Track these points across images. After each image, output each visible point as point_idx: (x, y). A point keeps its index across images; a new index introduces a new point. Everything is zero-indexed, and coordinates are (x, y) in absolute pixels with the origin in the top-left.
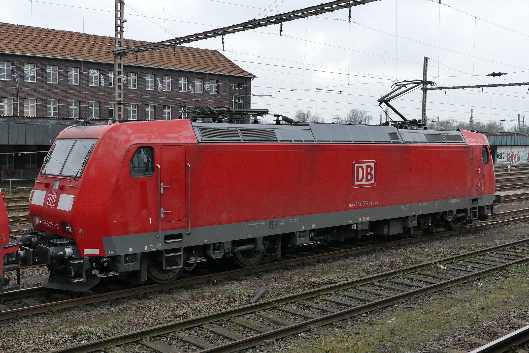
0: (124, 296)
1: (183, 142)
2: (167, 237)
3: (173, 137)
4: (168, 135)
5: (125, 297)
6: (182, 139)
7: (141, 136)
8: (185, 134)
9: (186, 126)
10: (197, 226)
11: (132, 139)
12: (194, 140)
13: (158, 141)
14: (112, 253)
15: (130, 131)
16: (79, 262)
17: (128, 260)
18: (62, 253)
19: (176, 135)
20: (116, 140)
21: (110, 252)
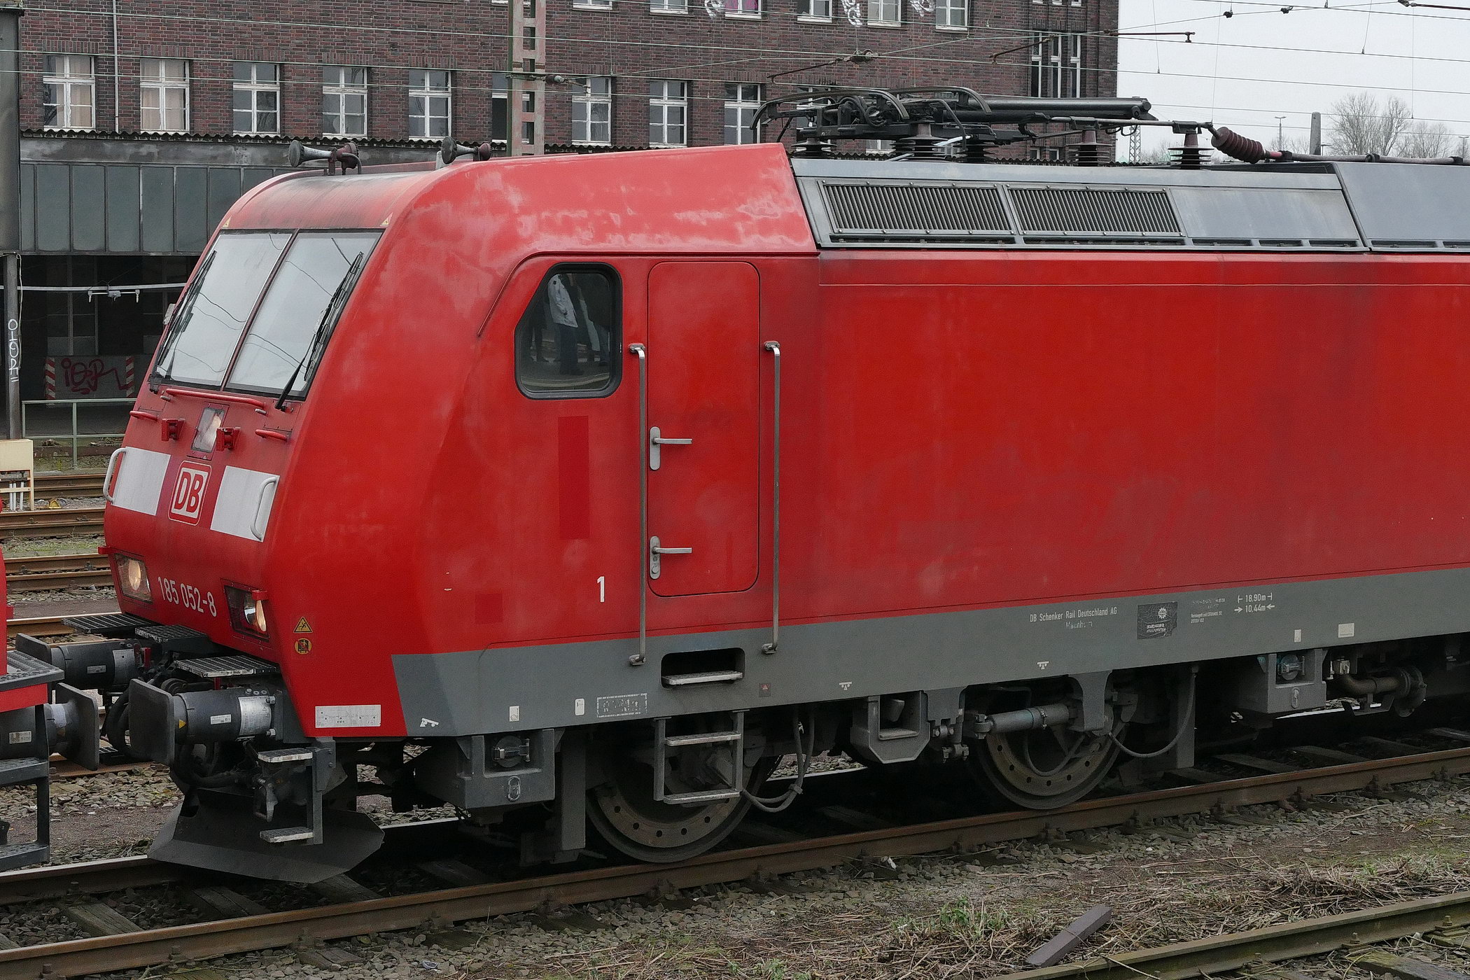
0: (489, 911)
1: (749, 243)
2: (675, 664)
3: (704, 223)
4: (680, 216)
5: (492, 917)
6: (748, 233)
7: (567, 220)
8: (762, 212)
9: (764, 176)
10: (811, 618)
11: (523, 232)
12: (800, 238)
13: (640, 242)
14: (434, 724)
15: (515, 199)
16: (295, 757)
17: (502, 756)
18: (226, 718)
19: (718, 215)
20: (457, 236)
21: (424, 722)
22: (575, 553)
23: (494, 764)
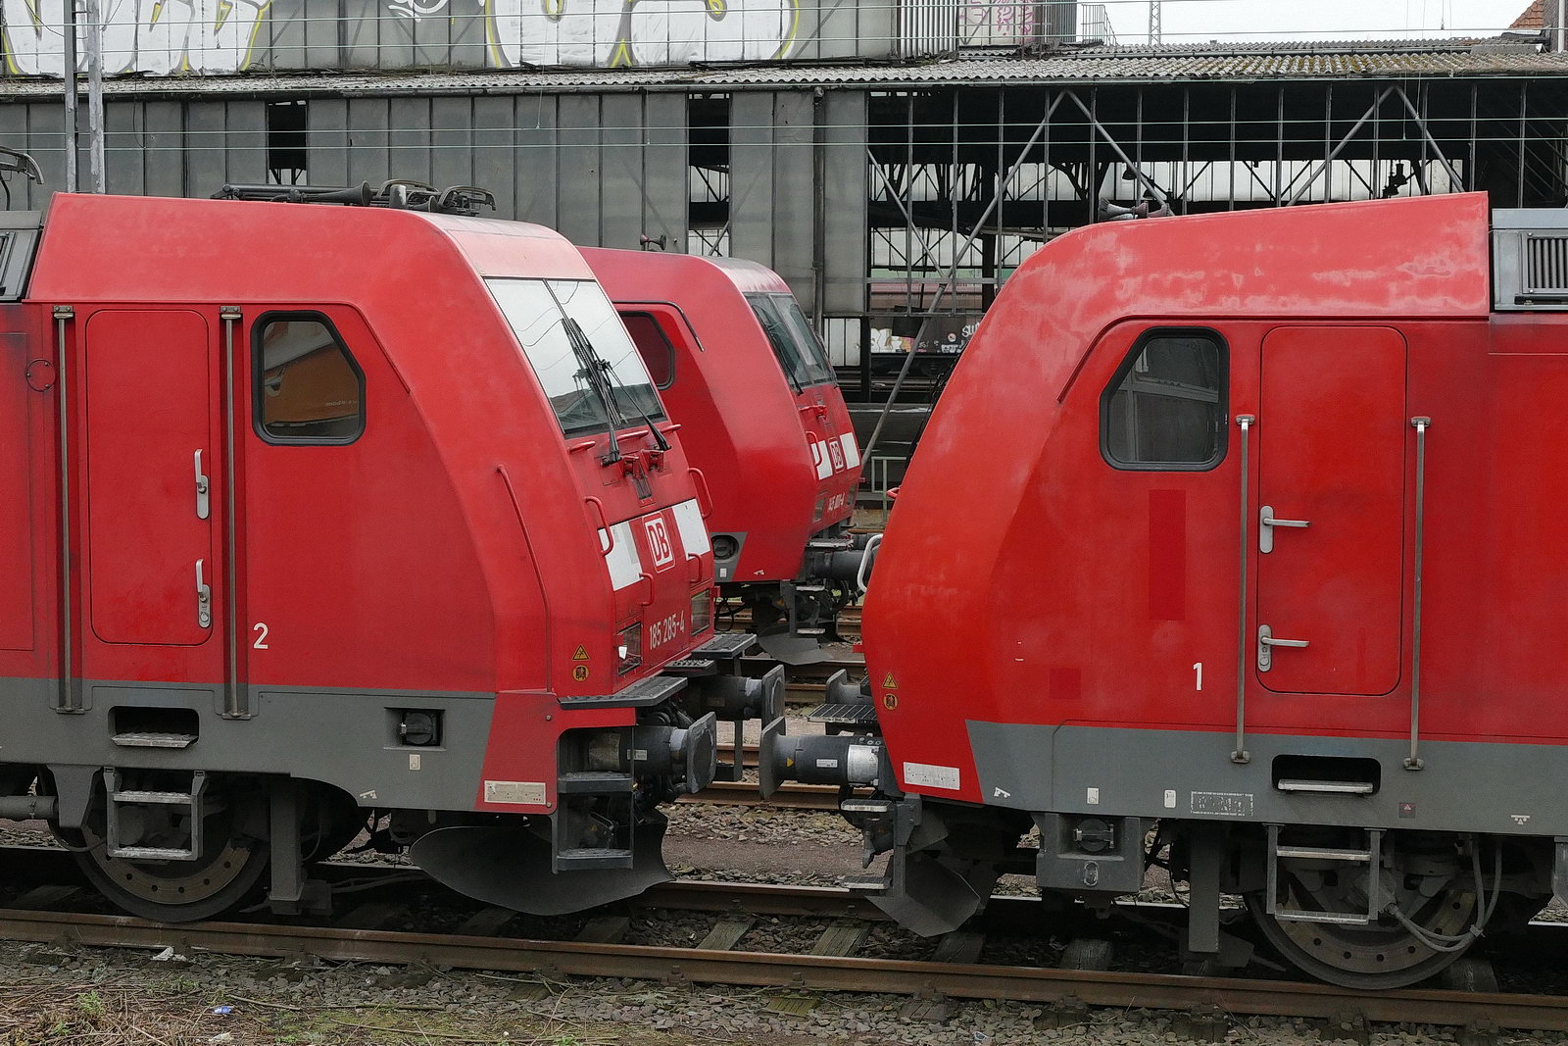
1: (1398, 306)
3: (1348, 284)
4: (1318, 277)
6: (1402, 294)
8: (1430, 270)
9: (1448, 230)
12: (1472, 299)
13: (1259, 305)
19: (1369, 275)
21: (998, 792)
22: (1167, 635)
23: (1071, 844)
